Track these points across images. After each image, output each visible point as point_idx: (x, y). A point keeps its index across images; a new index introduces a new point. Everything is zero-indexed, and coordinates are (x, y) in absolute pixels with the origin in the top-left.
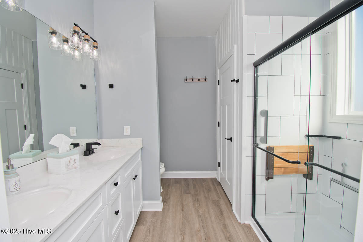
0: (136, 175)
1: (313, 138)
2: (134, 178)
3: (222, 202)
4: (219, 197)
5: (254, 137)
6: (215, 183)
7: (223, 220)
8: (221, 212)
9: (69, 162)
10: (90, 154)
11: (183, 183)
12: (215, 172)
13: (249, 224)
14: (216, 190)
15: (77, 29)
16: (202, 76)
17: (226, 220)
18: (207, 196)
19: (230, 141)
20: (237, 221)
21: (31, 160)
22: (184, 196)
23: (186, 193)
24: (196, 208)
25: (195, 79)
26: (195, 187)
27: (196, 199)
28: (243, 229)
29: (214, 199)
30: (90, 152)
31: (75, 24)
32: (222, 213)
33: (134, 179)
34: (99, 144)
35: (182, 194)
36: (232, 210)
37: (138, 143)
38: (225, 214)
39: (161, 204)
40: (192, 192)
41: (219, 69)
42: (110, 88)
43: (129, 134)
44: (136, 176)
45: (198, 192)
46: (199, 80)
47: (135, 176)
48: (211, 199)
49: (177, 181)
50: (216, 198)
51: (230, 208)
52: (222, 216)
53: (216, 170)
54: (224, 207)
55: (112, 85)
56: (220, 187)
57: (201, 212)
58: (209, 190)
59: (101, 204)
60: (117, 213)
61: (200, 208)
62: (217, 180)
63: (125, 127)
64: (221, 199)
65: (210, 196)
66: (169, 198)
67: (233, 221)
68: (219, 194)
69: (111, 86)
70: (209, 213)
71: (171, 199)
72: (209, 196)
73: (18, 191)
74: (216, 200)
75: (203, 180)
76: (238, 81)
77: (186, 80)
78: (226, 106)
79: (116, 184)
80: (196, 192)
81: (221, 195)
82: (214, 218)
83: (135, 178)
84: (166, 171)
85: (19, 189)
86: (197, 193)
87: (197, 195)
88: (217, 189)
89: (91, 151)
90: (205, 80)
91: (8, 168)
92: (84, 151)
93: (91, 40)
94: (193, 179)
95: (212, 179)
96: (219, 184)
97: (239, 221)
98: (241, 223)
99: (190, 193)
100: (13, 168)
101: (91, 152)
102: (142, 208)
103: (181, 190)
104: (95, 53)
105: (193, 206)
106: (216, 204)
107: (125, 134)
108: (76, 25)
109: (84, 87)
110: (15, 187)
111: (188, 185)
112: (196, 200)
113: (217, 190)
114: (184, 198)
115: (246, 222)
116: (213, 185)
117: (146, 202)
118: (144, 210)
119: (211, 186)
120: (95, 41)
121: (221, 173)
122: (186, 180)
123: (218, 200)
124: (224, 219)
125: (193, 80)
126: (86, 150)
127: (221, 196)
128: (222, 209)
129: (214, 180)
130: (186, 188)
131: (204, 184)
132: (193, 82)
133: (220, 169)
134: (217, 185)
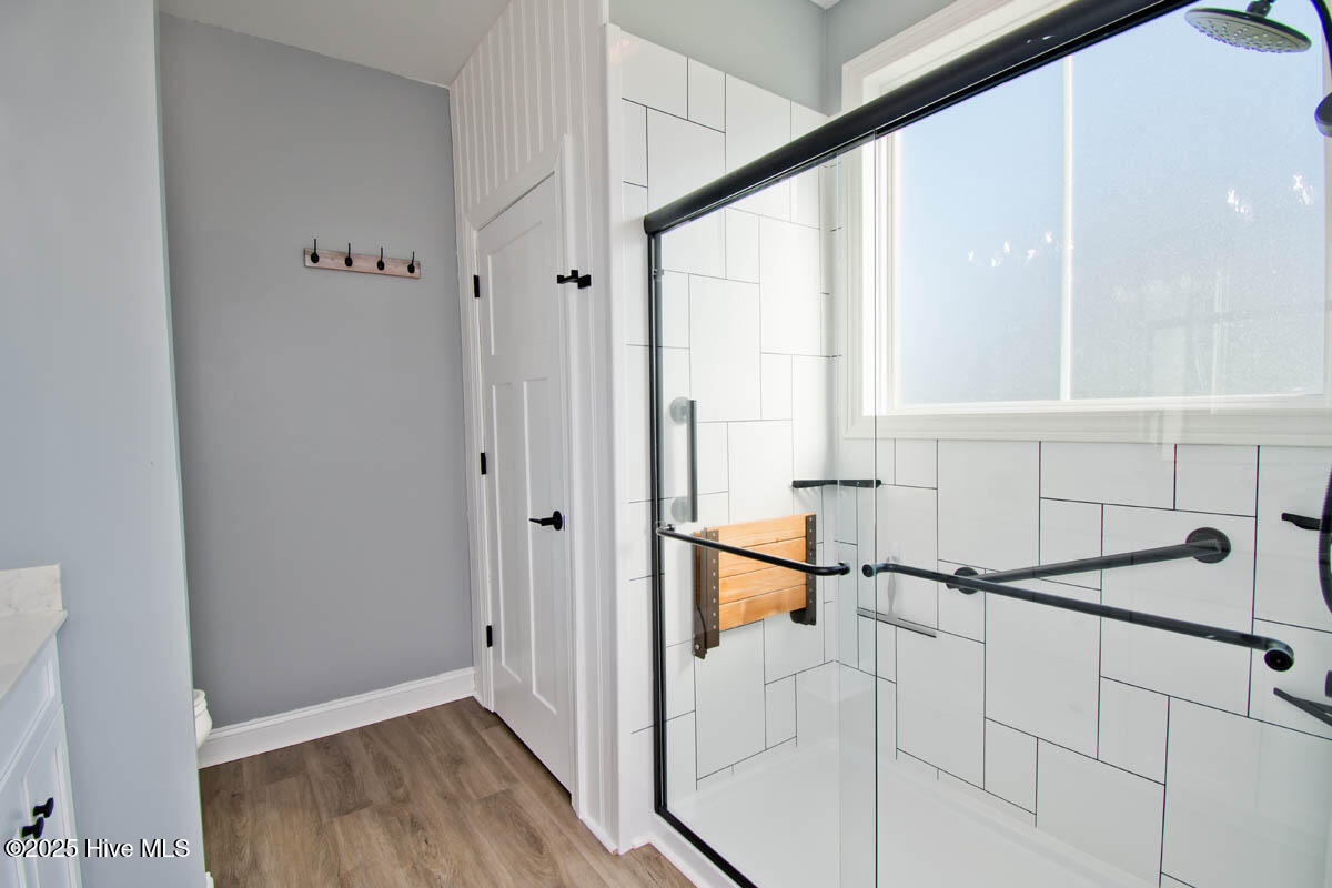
0: (43, 803)
1: (809, 489)
2: (31, 821)
3: (528, 795)
4: (509, 778)
5: (653, 500)
6: (474, 722)
7: (548, 871)
8: (532, 836)
11: (314, 763)
12: (470, 671)
13: (649, 845)
14: (485, 750)
16: (397, 252)
17: (561, 863)
18: (452, 789)
19: (551, 527)
20: (605, 850)
22: (338, 827)
23: (343, 811)
24: (414, 867)
25: (358, 255)
26: (383, 765)
27: (401, 822)
28: (634, 872)
29: (486, 795)
32: (536, 842)
33: (33, 832)
35: (325, 820)
36: (574, 815)
38: (552, 841)
40: (377, 791)
41: (479, 230)
44: (46, 809)
45: (407, 781)
46: (381, 265)
47: (37, 810)
48: (474, 797)
49: (280, 765)
50: (497, 787)
51: (564, 806)
52: (541, 853)
54: (538, 812)
56: (498, 730)
57: (444, 877)
58: (456, 761)
61: (435, 858)
62: (478, 703)
64: (514, 780)
65: (466, 785)
66: (255, 864)
67: (587, 855)
68: (507, 763)
70: (481, 864)
71: (268, 864)
72: (461, 783)
74: (496, 796)
75: (417, 720)
76: (584, 282)
77: (314, 258)
78: (525, 383)
80: (397, 788)
81: (512, 764)
82: (509, 878)
83: (39, 823)
84: (216, 724)
86: (401, 790)
87: (406, 800)
88: (490, 743)
90: (411, 269)
94: (362, 730)
95: (455, 705)
96: (495, 719)
97: (611, 847)
98: (621, 852)
99: (366, 804)
103: (314, 801)
105: (396, 862)
106: (504, 811)
111: (348, 766)
112: (408, 828)
113: (491, 750)
114: (341, 839)
115: (638, 842)
116: (469, 729)
119: (460, 736)
121: (499, 671)
122: (327, 745)
123: (507, 792)
124: (554, 864)
125: (349, 262)
127: (510, 768)
128: (532, 825)
129: (468, 711)
130: (339, 786)
131: (426, 741)
132: (350, 268)
133: (497, 656)
134: (486, 728)
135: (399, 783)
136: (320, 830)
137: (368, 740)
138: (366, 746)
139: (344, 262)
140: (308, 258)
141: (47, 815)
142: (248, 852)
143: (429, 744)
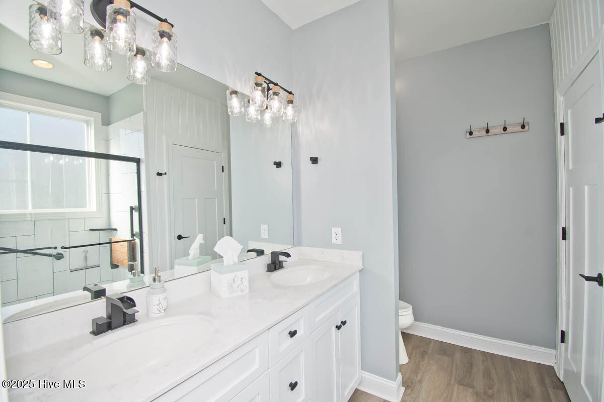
0: (344, 321)
6: (547, 381)
9: (234, 280)
10: (275, 269)
11: (458, 355)
12: (553, 352)
15: (260, 80)
16: (514, 119)
19: (596, 283)
21: (194, 270)
22: (456, 388)
23: (461, 383)
25: (493, 127)
26: (487, 374)
30: (275, 266)
31: (257, 73)
33: (338, 328)
34: (288, 255)
35: (452, 382)
37: (354, 260)
39: (398, 388)
40: (479, 384)
41: (564, 95)
42: (312, 163)
43: (339, 242)
44: (344, 323)
45: (495, 389)
46: (505, 129)
47: (342, 322)
49: (445, 349)
53: (554, 347)
55: (315, 158)
56: (561, 393)
58: (527, 395)
59: (257, 366)
60: (293, 386)
62: (555, 373)
63: (334, 230)
66: (421, 381)
69: (314, 160)
71: (425, 385)
73: (162, 314)
77: (471, 133)
78: (586, 187)
79: (293, 334)
80: (489, 389)
83: (340, 326)
84: (416, 320)
85: (163, 311)
86: (490, 391)
89: (277, 264)
90: (523, 127)
91: (154, 280)
92: (268, 265)
93: (282, 92)
94: (484, 353)
95: (539, 366)
96: (561, 386)
99: (472, 387)
100: (160, 281)
101: (278, 266)
102: (360, 384)
103: (451, 372)
104: (290, 110)
107: (334, 241)
108: (259, 74)
109: (278, 165)
110: (158, 308)
111: (471, 366)
114: (455, 394)
116: (542, 382)
117: (367, 375)
118: (362, 388)
119: (535, 383)
120: (290, 93)
121: (566, 359)
122: (467, 352)
125: (487, 131)
126: (270, 262)
129: (547, 373)
130: (464, 372)
131: (514, 376)
132: (488, 134)
133: (566, 350)
134: (554, 388)
135: (491, 387)
136: (449, 384)
137: (485, 359)
138: (483, 361)
139: (485, 132)
140: (468, 134)
141: (344, 325)
142: (420, 375)
143: (515, 378)
